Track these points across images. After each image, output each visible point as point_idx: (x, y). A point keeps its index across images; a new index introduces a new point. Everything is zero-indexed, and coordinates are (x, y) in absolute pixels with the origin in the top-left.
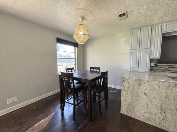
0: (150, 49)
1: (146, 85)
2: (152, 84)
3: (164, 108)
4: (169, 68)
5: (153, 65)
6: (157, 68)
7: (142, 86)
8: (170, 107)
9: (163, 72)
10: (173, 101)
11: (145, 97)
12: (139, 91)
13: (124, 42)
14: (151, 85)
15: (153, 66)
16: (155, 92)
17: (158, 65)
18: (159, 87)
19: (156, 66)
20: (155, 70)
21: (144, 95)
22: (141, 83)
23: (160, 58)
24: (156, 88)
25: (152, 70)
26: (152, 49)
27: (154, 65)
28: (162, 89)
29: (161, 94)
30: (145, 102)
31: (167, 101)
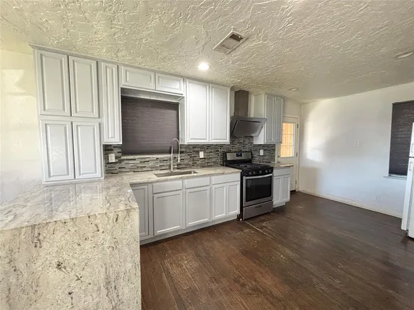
0: (99, 120)
1: (58, 235)
2: (76, 229)
3: (113, 277)
4: (141, 162)
5: (112, 158)
6: (123, 164)
7: (44, 244)
8: (123, 269)
9: (132, 173)
10: (127, 250)
11: (60, 274)
12: (38, 266)
13: (19, 84)
14: (73, 230)
15: (114, 161)
16: (87, 245)
17: (122, 158)
18: (96, 229)
19: (120, 161)
20: (118, 170)
21: (58, 271)
22: (41, 237)
23: (121, 143)
24: (90, 235)
25: (111, 170)
26: (104, 120)
27: (116, 158)
28: (103, 232)
29: (103, 244)
30: (63, 292)
31: (117, 256)
